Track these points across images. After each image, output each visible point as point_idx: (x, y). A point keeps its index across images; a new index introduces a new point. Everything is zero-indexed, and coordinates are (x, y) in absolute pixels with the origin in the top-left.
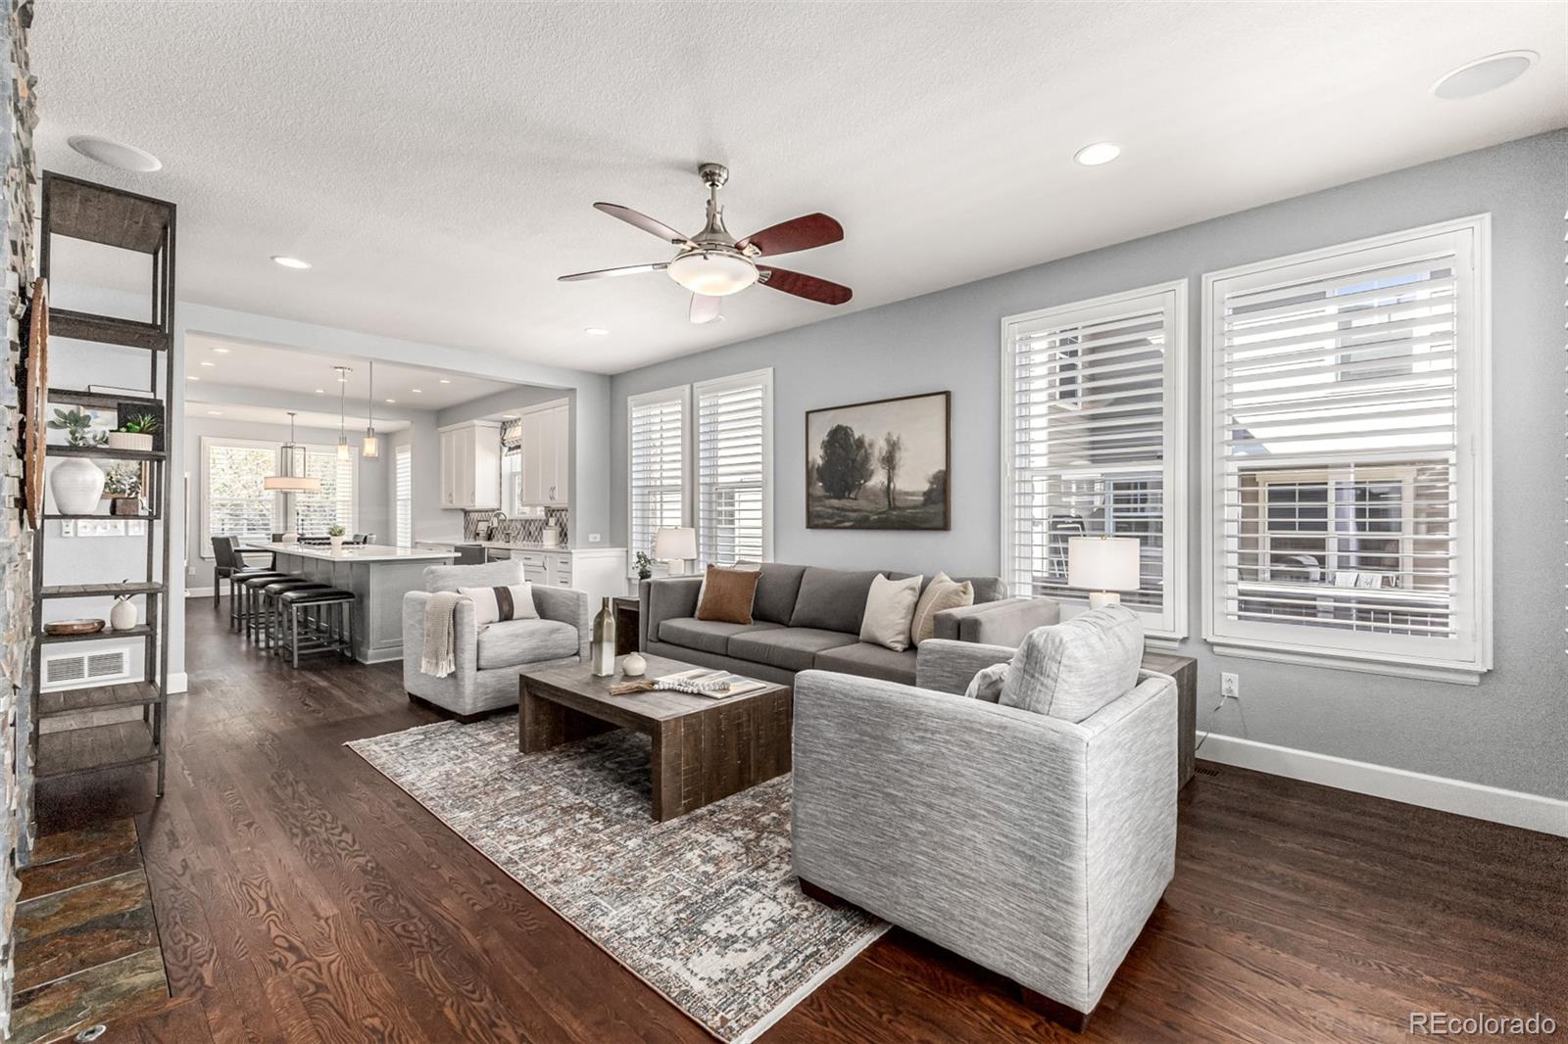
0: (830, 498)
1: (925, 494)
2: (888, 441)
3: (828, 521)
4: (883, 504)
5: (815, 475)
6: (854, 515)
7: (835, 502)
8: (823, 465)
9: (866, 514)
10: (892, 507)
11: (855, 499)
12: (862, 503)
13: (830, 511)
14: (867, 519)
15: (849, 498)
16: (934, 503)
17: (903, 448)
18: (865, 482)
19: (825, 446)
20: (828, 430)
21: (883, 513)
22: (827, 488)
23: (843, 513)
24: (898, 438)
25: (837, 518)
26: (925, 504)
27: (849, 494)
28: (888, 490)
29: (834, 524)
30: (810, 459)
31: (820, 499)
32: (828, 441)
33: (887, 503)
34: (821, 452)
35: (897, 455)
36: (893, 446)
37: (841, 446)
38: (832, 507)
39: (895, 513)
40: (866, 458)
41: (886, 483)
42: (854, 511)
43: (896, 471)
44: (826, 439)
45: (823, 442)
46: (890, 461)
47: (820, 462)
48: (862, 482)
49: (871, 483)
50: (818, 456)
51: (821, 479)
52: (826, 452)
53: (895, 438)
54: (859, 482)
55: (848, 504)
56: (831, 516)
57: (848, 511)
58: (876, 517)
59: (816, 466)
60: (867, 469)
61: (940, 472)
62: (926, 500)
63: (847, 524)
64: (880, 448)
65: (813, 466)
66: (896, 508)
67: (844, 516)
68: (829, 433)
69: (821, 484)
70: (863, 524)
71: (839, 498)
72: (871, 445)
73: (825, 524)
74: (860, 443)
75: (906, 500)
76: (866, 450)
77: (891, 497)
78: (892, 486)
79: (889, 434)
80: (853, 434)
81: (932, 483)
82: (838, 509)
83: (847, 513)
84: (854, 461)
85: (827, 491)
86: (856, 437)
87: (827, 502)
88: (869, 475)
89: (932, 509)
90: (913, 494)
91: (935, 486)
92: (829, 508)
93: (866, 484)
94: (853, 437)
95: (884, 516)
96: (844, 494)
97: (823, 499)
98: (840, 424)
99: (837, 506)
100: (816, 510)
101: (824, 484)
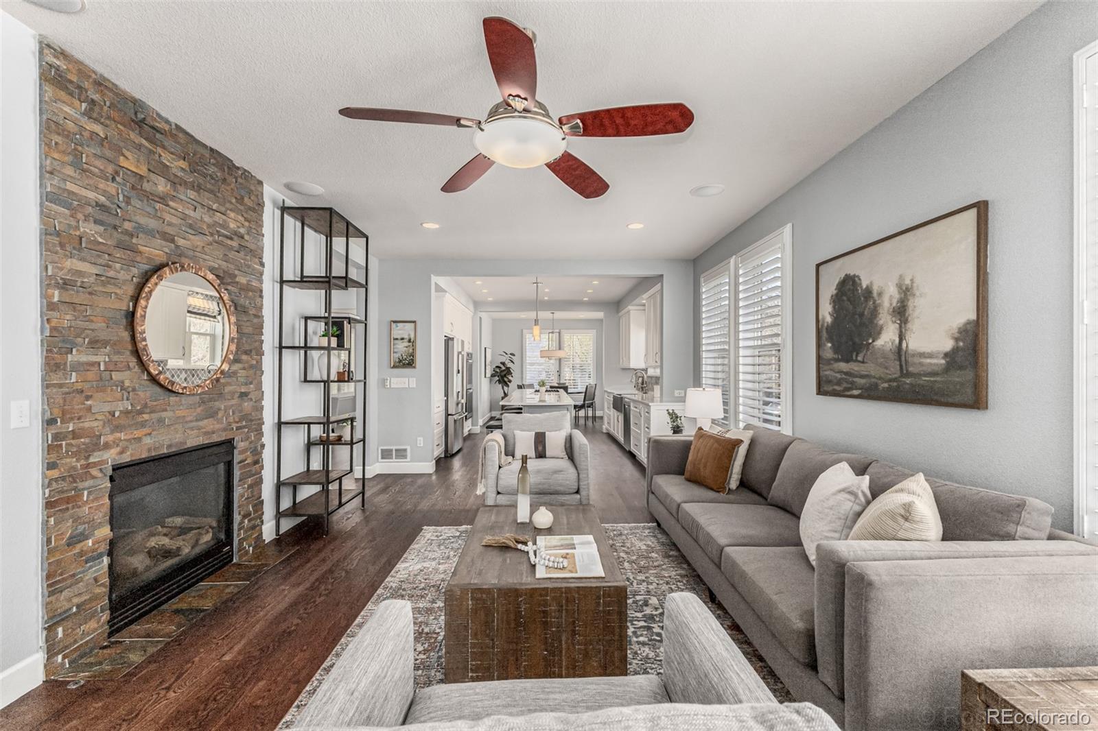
0: (837, 360)
1: (946, 355)
2: (899, 286)
3: (837, 388)
4: (894, 370)
5: (824, 334)
6: (863, 381)
7: (843, 366)
8: (832, 322)
9: (873, 380)
10: (905, 373)
11: (863, 362)
12: (871, 368)
13: (838, 376)
14: (876, 387)
15: (856, 361)
16: (961, 368)
17: (918, 294)
18: (873, 341)
19: (834, 301)
20: (837, 282)
21: (894, 380)
22: (836, 349)
23: (851, 379)
24: (912, 280)
25: (845, 385)
26: (948, 369)
27: (857, 356)
28: (899, 351)
29: (843, 391)
30: (820, 317)
31: (829, 362)
32: (837, 295)
33: (898, 368)
34: (830, 309)
35: (910, 304)
36: (906, 292)
37: (849, 300)
38: (841, 372)
39: (908, 381)
40: (875, 312)
41: (897, 341)
42: (862, 377)
43: (909, 325)
44: (835, 292)
45: (832, 296)
46: (901, 313)
47: (829, 319)
48: (870, 341)
49: (879, 343)
50: (827, 313)
51: (830, 339)
52: (834, 307)
53: (908, 282)
54: (868, 340)
55: (856, 369)
56: (839, 383)
57: (857, 377)
58: (886, 385)
59: (826, 325)
60: (876, 325)
61: (969, 323)
62: (948, 363)
63: (856, 392)
64: (889, 297)
65: (823, 325)
66: (909, 374)
67: (853, 383)
68: (838, 285)
69: (829, 345)
70: (871, 393)
71: (847, 361)
72: (880, 294)
73: (834, 390)
74: (868, 292)
75: (921, 364)
76: (875, 301)
77: (903, 359)
78: (904, 345)
79: (901, 277)
80: (861, 284)
81: (957, 340)
82: (846, 373)
83: (855, 380)
84: (862, 315)
85: (835, 353)
86: (864, 287)
87: (836, 366)
88: (877, 332)
89: (957, 377)
90: (930, 356)
91: (961, 344)
92: (838, 372)
93: (875, 343)
94: (861, 287)
95: (895, 384)
96: (852, 357)
97: (832, 362)
98: (848, 273)
99: (845, 370)
100: (826, 375)
101: (833, 345)
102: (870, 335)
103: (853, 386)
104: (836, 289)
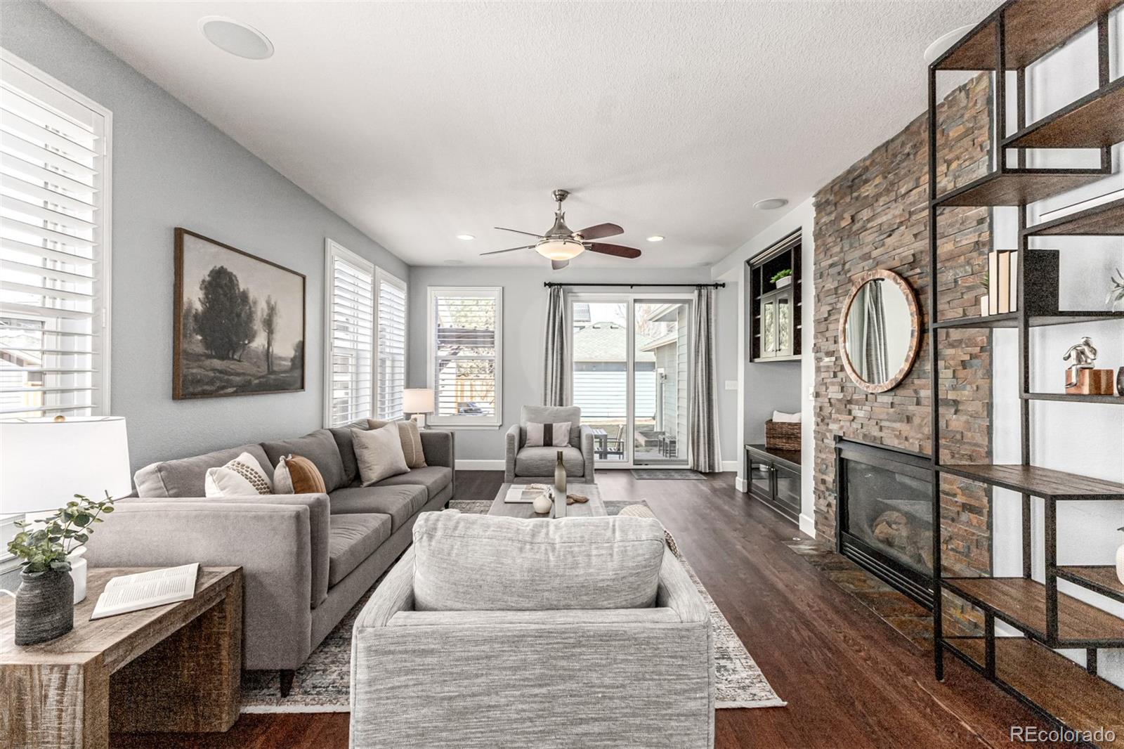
0: (209, 357)
1: (291, 360)
2: (268, 303)
3: (207, 388)
4: (263, 369)
5: (191, 324)
6: (238, 379)
7: (217, 363)
8: (204, 313)
9: (249, 378)
10: (271, 372)
11: (239, 361)
12: (246, 366)
13: (211, 374)
14: (249, 382)
15: (233, 359)
16: (297, 367)
17: (278, 314)
18: (249, 343)
19: (206, 288)
20: (211, 269)
21: (263, 377)
22: (207, 343)
23: (226, 377)
24: (275, 303)
25: (218, 384)
26: (291, 369)
27: (232, 354)
28: (268, 354)
29: (216, 391)
30: (185, 299)
31: (197, 357)
32: (210, 283)
33: (266, 367)
34: (201, 294)
35: (275, 320)
36: (272, 310)
37: (224, 294)
38: (214, 370)
39: (272, 377)
40: (250, 317)
41: (266, 346)
42: (238, 374)
43: (274, 335)
44: (208, 279)
45: (203, 281)
46: (269, 325)
47: (198, 307)
48: (246, 342)
49: (253, 345)
50: (194, 296)
51: (200, 330)
52: (206, 295)
53: (273, 303)
54: (244, 340)
55: (231, 367)
56: (211, 382)
57: (232, 375)
58: (257, 381)
59: (194, 312)
60: (252, 328)
61: (299, 342)
62: (292, 365)
63: (230, 390)
64: (261, 311)
65: (189, 310)
67: (228, 381)
68: (211, 272)
69: (199, 337)
70: (245, 389)
71: (222, 358)
72: (255, 303)
74: (244, 297)
75: (280, 365)
76: (250, 308)
77: (269, 360)
78: (271, 350)
79: (269, 296)
80: (238, 284)
81: (296, 351)
82: (221, 372)
83: (231, 377)
84: (239, 315)
85: (207, 349)
86: (241, 290)
87: (208, 362)
88: (251, 336)
89: (295, 374)
90: (284, 359)
91: (297, 354)
92: (211, 370)
93: (251, 345)
94: (239, 289)
95: (265, 380)
96: (228, 354)
97: (203, 358)
98: (225, 267)
99: (219, 368)
100: (192, 374)
101: (205, 338)
102: (246, 337)
103: (229, 384)
104: (209, 276)
